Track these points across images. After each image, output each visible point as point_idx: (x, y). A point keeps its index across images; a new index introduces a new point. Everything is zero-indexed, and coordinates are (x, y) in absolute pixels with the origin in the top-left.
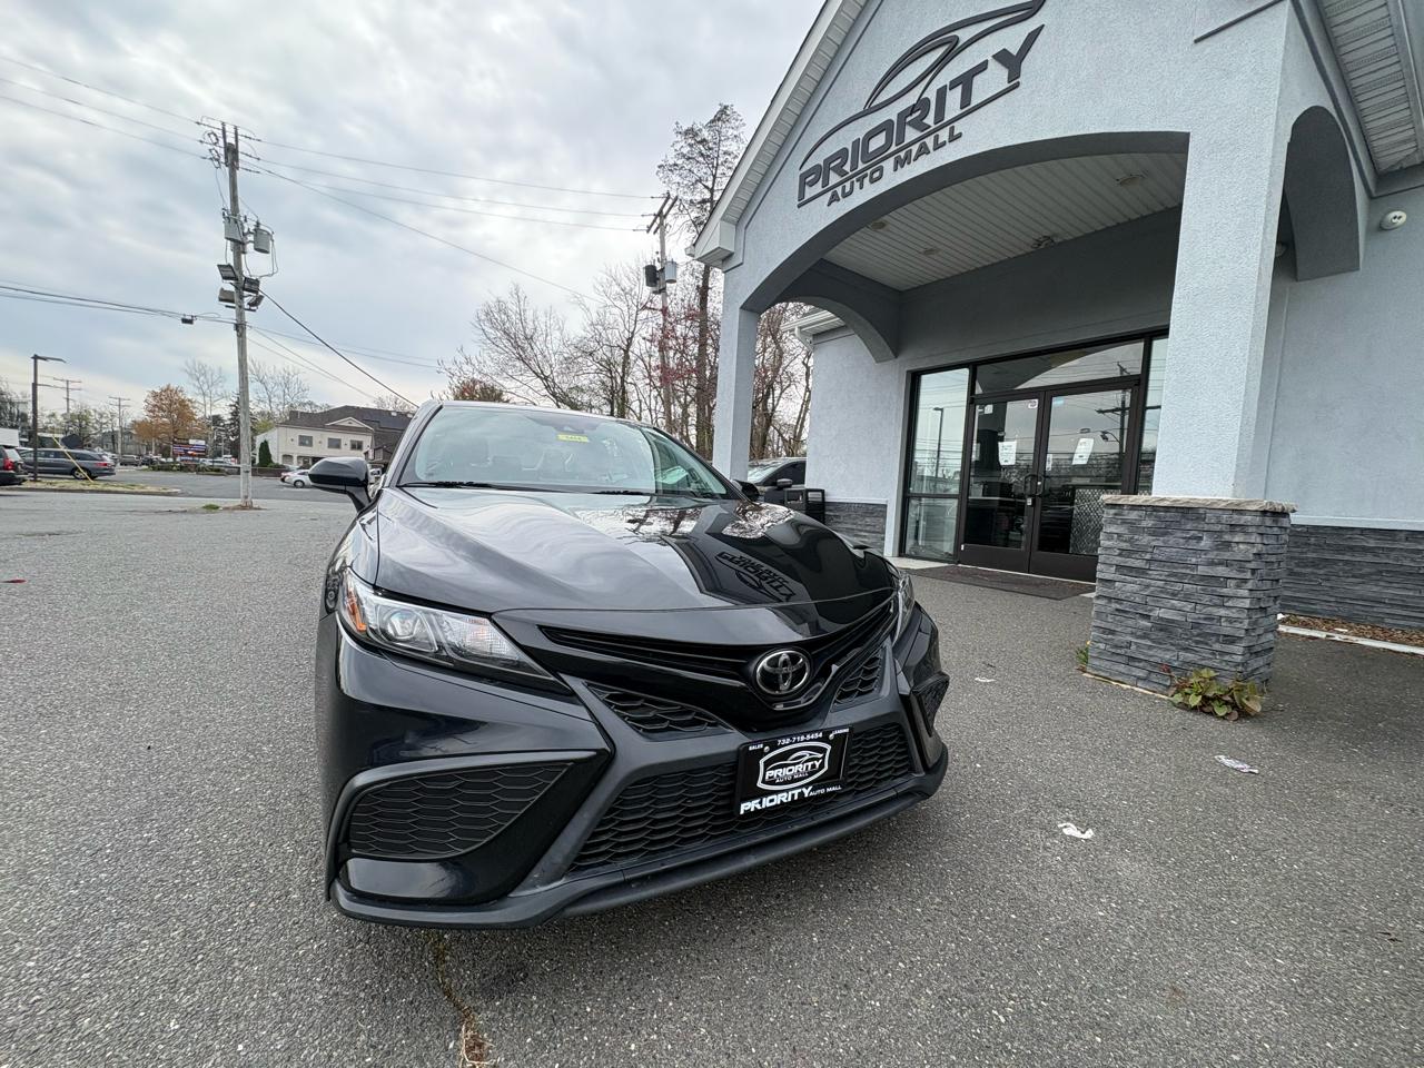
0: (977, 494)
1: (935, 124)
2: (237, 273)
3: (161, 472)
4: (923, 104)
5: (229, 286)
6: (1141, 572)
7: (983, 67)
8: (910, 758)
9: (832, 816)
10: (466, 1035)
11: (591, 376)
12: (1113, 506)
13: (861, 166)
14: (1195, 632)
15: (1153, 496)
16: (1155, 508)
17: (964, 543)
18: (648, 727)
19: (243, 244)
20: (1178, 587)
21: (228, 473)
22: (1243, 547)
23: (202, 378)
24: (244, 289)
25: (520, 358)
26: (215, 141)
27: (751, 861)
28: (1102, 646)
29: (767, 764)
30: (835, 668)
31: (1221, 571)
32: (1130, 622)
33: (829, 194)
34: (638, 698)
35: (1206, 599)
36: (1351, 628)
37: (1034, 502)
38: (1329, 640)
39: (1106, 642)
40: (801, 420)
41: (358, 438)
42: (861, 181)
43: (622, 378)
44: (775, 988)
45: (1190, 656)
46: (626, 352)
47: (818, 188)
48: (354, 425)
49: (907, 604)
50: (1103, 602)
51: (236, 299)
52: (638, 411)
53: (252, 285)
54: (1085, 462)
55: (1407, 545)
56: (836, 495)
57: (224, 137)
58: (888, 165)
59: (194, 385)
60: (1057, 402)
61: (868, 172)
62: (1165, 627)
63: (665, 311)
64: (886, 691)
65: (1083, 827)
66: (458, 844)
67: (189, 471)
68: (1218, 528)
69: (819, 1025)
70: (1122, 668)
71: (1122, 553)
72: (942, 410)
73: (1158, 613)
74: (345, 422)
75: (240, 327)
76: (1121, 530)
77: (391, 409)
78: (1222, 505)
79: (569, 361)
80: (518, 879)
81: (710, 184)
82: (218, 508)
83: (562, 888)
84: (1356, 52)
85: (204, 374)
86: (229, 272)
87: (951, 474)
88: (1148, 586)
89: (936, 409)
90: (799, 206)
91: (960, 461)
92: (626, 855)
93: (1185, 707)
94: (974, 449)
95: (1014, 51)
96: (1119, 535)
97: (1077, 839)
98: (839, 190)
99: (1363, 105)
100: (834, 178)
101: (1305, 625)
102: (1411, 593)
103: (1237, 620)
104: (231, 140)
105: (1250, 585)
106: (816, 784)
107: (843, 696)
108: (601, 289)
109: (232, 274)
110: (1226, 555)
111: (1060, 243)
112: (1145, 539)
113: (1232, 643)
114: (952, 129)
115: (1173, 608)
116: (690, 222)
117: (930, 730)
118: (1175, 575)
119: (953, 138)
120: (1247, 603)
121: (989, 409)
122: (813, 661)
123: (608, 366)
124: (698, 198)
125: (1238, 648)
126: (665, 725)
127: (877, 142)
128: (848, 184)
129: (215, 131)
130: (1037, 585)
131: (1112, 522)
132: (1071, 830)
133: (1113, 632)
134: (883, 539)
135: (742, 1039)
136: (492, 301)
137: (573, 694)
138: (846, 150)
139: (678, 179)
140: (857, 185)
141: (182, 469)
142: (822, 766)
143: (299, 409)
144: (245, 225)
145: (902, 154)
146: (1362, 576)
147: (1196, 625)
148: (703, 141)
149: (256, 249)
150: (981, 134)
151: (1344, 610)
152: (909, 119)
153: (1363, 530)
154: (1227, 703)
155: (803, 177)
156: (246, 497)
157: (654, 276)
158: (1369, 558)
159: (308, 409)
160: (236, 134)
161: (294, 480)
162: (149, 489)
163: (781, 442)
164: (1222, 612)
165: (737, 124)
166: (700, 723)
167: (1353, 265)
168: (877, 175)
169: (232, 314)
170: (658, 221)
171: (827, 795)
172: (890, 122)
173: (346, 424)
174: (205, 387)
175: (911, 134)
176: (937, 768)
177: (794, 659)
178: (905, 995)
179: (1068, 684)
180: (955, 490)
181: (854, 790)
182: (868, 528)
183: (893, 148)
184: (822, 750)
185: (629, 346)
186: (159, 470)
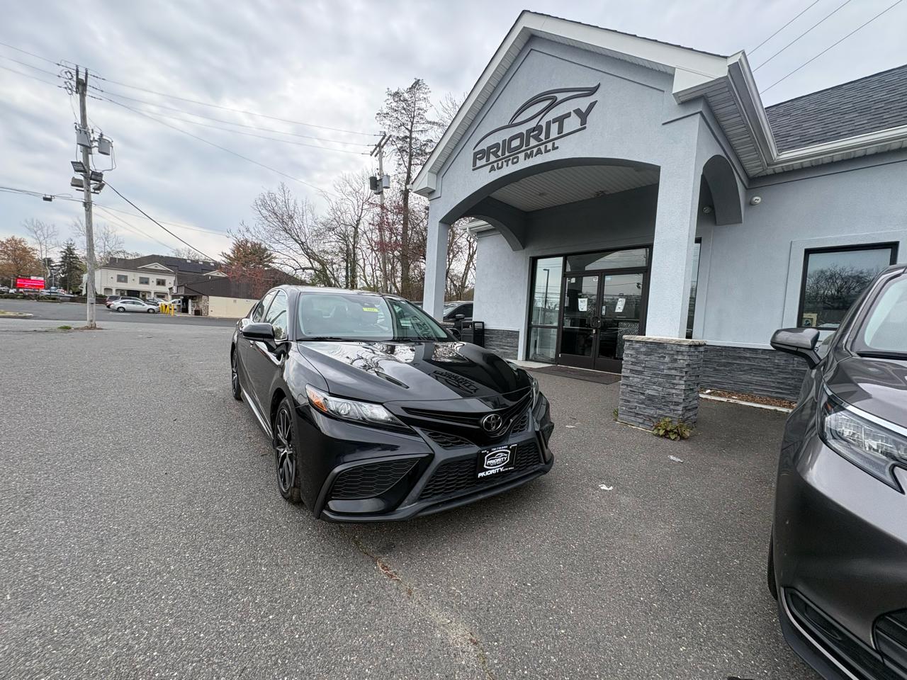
0: (567, 325)
1: (545, 139)
2: (86, 167)
3: (8, 300)
4: (538, 128)
5: (79, 176)
6: (640, 373)
7: (568, 115)
8: (539, 457)
9: (511, 479)
10: (379, 565)
11: (333, 244)
12: (629, 341)
13: (507, 154)
14: (663, 400)
15: (646, 336)
16: (646, 343)
17: (561, 353)
18: (445, 445)
19: (90, 148)
20: (656, 380)
21: (62, 301)
22: (682, 361)
23: (39, 232)
24: (91, 179)
25: (285, 230)
26: (70, 77)
27: (481, 497)
28: (624, 408)
29: (488, 458)
30: (511, 420)
31: (673, 372)
32: (636, 397)
33: (490, 166)
34: (440, 434)
35: (667, 385)
36: (739, 396)
37: (596, 331)
38: (728, 403)
39: (626, 406)
40: (466, 274)
41: (161, 277)
42: (507, 162)
43: (353, 246)
44: (492, 544)
45: (661, 412)
46: (356, 229)
47: (484, 162)
48: (159, 268)
49: (536, 393)
50: (625, 387)
51: (84, 184)
52: (362, 265)
53: (97, 177)
54: (621, 311)
55: (762, 356)
56: (491, 325)
57: (77, 74)
58: (521, 156)
59: (33, 237)
60: (608, 278)
61: (511, 158)
62: (651, 398)
63: (382, 207)
64: (530, 430)
65: (608, 486)
66: (376, 491)
67: (31, 299)
68: (672, 352)
69: (509, 553)
70: (633, 419)
71: (634, 363)
72: (548, 270)
73: (647, 392)
74: (152, 266)
75: (87, 205)
76: (632, 352)
77: (185, 257)
78: (673, 342)
79: (319, 234)
80: (399, 503)
81: (409, 127)
82: (70, 328)
83: (416, 506)
84: (731, 132)
85: (42, 229)
86: (80, 167)
87: (553, 306)
88: (644, 379)
89: (545, 270)
90: (474, 170)
91: (559, 300)
92: (437, 494)
93: (658, 435)
94: (566, 300)
95: (584, 110)
96: (631, 355)
97: (606, 490)
98: (495, 165)
99: (738, 151)
100: (492, 158)
101: (720, 395)
102: (763, 379)
103: (680, 395)
104: (82, 77)
105: (684, 379)
106: (505, 466)
107: (514, 432)
108: (339, 188)
109: (82, 169)
110: (675, 365)
111: (608, 195)
112: (642, 357)
113: (678, 405)
114: (554, 144)
115: (654, 390)
116: (397, 150)
117: (547, 447)
118: (655, 374)
119: (555, 148)
120: (683, 387)
121: (573, 280)
122: (503, 418)
123: (344, 238)
124: (402, 135)
125: (680, 408)
126: (450, 444)
127: (516, 143)
128: (500, 163)
129: (70, 70)
130: (597, 376)
131: (628, 349)
132: (604, 487)
133: (629, 402)
134: (517, 350)
135: (482, 559)
136: (265, 192)
137: (417, 433)
138: (498, 144)
139: (389, 123)
140: (505, 164)
141: (24, 297)
142: (507, 459)
143: (115, 256)
144: (92, 135)
145: (529, 152)
146: (744, 371)
147: (663, 398)
148: (405, 100)
149: (99, 152)
150: (568, 149)
151: (737, 387)
152: (532, 134)
153: (744, 348)
154: (675, 433)
155: (476, 154)
156: (91, 321)
157: (375, 184)
158: (747, 362)
159: (122, 256)
160: (87, 74)
161: (117, 307)
162: (8, 314)
163: (452, 286)
164: (674, 391)
165: (426, 91)
166: (463, 443)
167: (738, 220)
168: (515, 160)
169: (82, 195)
170: (378, 149)
171: (509, 471)
172: (522, 133)
173: (153, 267)
174: (42, 238)
175: (533, 142)
176: (549, 462)
177: (496, 417)
178: (540, 543)
179: (608, 427)
180: (556, 324)
181: (518, 470)
182: (509, 344)
183: (524, 148)
184: (507, 453)
185: (358, 225)
186: (6, 298)
